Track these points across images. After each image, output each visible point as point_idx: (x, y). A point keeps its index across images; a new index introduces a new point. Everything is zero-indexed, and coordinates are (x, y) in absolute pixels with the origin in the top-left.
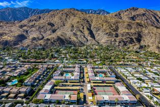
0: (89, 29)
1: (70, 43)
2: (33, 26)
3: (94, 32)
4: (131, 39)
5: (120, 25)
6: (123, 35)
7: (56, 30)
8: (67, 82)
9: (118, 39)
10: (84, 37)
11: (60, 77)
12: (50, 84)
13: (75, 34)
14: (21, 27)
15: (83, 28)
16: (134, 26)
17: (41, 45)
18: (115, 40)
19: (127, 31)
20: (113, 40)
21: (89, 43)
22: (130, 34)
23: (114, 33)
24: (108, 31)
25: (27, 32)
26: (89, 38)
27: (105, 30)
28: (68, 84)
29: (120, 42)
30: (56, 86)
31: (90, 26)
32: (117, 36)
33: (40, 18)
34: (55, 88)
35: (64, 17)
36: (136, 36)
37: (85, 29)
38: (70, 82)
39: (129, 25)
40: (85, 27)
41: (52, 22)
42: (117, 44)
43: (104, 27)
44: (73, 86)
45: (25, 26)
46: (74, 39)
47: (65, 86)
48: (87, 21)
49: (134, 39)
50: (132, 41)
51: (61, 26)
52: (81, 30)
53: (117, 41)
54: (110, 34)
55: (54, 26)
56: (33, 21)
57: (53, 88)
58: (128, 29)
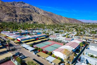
4: (27, 18)
5: (16, 9)
6: (20, 16)
16: (26, 11)
18: (16, 19)
19: (23, 13)
20: (14, 18)
22: (25, 15)
23: (14, 14)
24: (8, 12)
29: (20, 20)
32: (16, 16)
36: (29, 17)
39: (23, 10)
42: (18, 21)
43: (4, 9)
49: (29, 19)
53: (18, 19)
54: (10, 15)
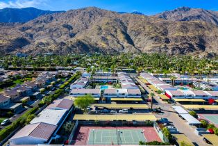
0: (124, 33)
1: (97, 50)
2: (40, 29)
3: (132, 37)
4: (190, 45)
5: (169, 27)
6: (176, 40)
7: (74, 35)
8: (108, 101)
9: (170, 46)
10: (118, 42)
11: (89, 91)
12: (60, 107)
13: (104, 39)
14: (23, 29)
15: (116, 31)
16: (191, 28)
17: (51, 51)
18: (166, 47)
19: (181, 34)
20: (163, 46)
21: (126, 51)
22: (187, 38)
23: (163, 37)
24: (153, 35)
25: (31, 36)
26: (126, 44)
27: (149, 34)
28: (114, 106)
29: (174, 49)
30: (80, 112)
31: (126, 28)
32: (167, 41)
33: (52, 18)
34: (77, 117)
35: (87, 17)
36: (197, 41)
37: (119, 32)
38: (118, 102)
39: (183, 27)
40: (118, 30)
41: (69, 24)
42: (170, 52)
43: (147, 30)
44: (131, 111)
45: (29, 28)
46: (102, 45)
47: (108, 111)
48: (121, 22)
49: (195, 46)
50: (191, 48)
51: (83, 29)
52: (113, 33)
53: (170, 47)
54: (156, 39)
55: (72, 29)
56: (41, 22)
57: (68, 117)
58: (182, 31)
